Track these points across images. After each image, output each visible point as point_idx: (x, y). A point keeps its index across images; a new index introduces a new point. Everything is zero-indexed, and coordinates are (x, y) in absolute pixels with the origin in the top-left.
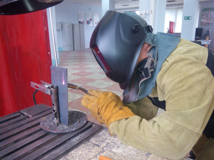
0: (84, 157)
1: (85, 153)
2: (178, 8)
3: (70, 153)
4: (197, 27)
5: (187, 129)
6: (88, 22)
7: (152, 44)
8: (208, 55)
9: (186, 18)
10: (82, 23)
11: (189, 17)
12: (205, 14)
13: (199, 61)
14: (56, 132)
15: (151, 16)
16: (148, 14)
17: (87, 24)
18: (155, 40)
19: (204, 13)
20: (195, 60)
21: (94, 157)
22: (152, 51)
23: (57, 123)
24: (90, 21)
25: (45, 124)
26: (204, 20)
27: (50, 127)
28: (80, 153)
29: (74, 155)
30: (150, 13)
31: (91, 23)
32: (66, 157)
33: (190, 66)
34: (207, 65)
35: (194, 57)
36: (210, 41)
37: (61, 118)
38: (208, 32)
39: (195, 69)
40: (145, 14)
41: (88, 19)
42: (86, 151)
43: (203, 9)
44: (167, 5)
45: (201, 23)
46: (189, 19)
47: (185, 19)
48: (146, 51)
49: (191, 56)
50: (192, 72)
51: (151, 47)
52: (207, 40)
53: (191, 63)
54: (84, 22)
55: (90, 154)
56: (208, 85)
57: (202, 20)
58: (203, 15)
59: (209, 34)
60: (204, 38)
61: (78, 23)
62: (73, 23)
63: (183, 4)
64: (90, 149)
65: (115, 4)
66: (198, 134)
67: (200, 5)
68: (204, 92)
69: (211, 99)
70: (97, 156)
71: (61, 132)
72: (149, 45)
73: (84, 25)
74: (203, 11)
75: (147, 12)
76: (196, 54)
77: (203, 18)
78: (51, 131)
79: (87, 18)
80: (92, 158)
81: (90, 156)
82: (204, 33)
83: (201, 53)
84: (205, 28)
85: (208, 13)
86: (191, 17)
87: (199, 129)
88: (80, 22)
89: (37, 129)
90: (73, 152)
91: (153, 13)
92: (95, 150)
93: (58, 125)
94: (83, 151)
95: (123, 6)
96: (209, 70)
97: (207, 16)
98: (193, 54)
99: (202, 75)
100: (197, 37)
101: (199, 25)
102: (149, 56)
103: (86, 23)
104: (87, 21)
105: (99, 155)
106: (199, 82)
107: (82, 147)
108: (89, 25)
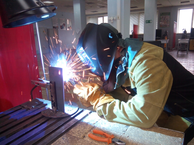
0: (82, 132)
1: (82, 129)
2: (140, 13)
3: (70, 131)
4: (157, 28)
5: (153, 105)
6: (62, 27)
7: (123, 46)
8: (163, 53)
9: (147, 21)
10: (56, 28)
11: (150, 21)
12: (163, 17)
13: (158, 58)
14: (56, 117)
15: (118, 21)
16: (116, 20)
17: (61, 29)
18: (125, 43)
19: (161, 17)
20: (155, 57)
21: (89, 131)
22: (123, 52)
23: (55, 111)
24: (63, 26)
25: (46, 112)
26: (162, 22)
27: (51, 114)
28: (78, 130)
29: (74, 131)
30: (117, 18)
31: (65, 27)
32: (68, 133)
33: (151, 62)
34: (163, 60)
35: (154, 55)
36: (169, 40)
37: (58, 107)
38: (166, 32)
39: (155, 64)
40: (113, 20)
41: (61, 24)
42: (82, 128)
43: (160, 14)
44: (131, 11)
45: (159, 25)
46: (150, 22)
47: (147, 23)
48: (119, 52)
49: (152, 54)
50: (153, 66)
51: (123, 48)
52: (166, 40)
53: (152, 60)
54: (58, 27)
55: (85, 130)
56: (165, 74)
57: (161, 23)
58: (161, 18)
59: (167, 34)
60: (163, 38)
61: (52, 28)
62: (48, 28)
63: (144, 9)
64: (85, 126)
65: (86, 10)
66: (161, 108)
67: (158, 10)
68: (163, 79)
69: (168, 84)
70: (91, 131)
71: (60, 117)
72: (121, 47)
73: (58, 30)
74: (161, 15)
75: (115, 18)
76: (155, 53)
77: (161, 21)
78: (52, 117)
80: (87, 132)
81: (86, 131)
82: (163, 33)
83: (159, 52)
84: (164, 30)
85: (165, 17)
86: (151, 21)
87: (161, 105)
88: (54, 27)
89: (40, 117)
90: (72, 130)
91: (119, 18)
92: (89, 127)
93: (56, 112)
94: (80, 128)
95: (92, 12)
96: (165, 63)
97: (165, 19)
98: (153, 53)
99: (161, 68)
100: (157, 37)
101: (158, 28)
102: (122, 55)
103: (59, 28)
104: (61, 26)
105: (92, 129)
106: (159, 72)
107: (78, 126)
108: (63, 29)
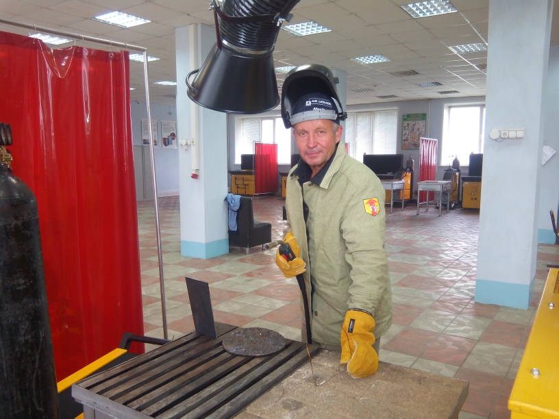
6: (167, 140)
12: (408, 125)
17: (164, 145)
19: (405, 123)
31: (174, 142)
43: (403, 116)
45: (401, 144)
54: (156, 142)
58: (405, 127)
59: (410, 168)
61: (140, 143)
74: (404, 120)
77: (405, 134)
79: (163, 133)
85: (414, 125)
88: (146, 142)
97: (413, 130)
101: (397, 149)
103: (160, 142)
104: (164, 139)
108: (169, 146)
